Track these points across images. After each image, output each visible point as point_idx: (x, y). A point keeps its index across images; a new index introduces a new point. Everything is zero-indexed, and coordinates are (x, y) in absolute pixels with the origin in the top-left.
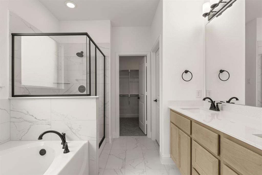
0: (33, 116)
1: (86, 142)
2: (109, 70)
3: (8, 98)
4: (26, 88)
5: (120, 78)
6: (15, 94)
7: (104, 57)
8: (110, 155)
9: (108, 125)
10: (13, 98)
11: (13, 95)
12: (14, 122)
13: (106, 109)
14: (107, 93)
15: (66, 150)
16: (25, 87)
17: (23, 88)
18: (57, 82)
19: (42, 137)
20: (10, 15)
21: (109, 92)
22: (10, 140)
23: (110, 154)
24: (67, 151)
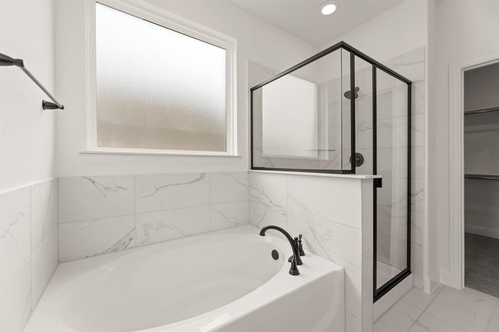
0: (268, 197)
1: (338, 268)
2: (424, 113)
3: (247, 171)
4: (269, 159)
5: (465, 132)
6: (254, 166)
7: (407, 86)
8: (416, 324)
9: (421, 246)
10: (253, 171)
11: (253, 168)
12: (252, 202)
13: (415, 207)
14: (417, 169)
15: (294, 270)
16: (267, 158)
17: (264, 158)
18: (318, 148)
19: (265, 232)
20: (249, 66)
21: (424, 167)
22: (250, 223)
23: (417, 322)
24: (295, 272)
